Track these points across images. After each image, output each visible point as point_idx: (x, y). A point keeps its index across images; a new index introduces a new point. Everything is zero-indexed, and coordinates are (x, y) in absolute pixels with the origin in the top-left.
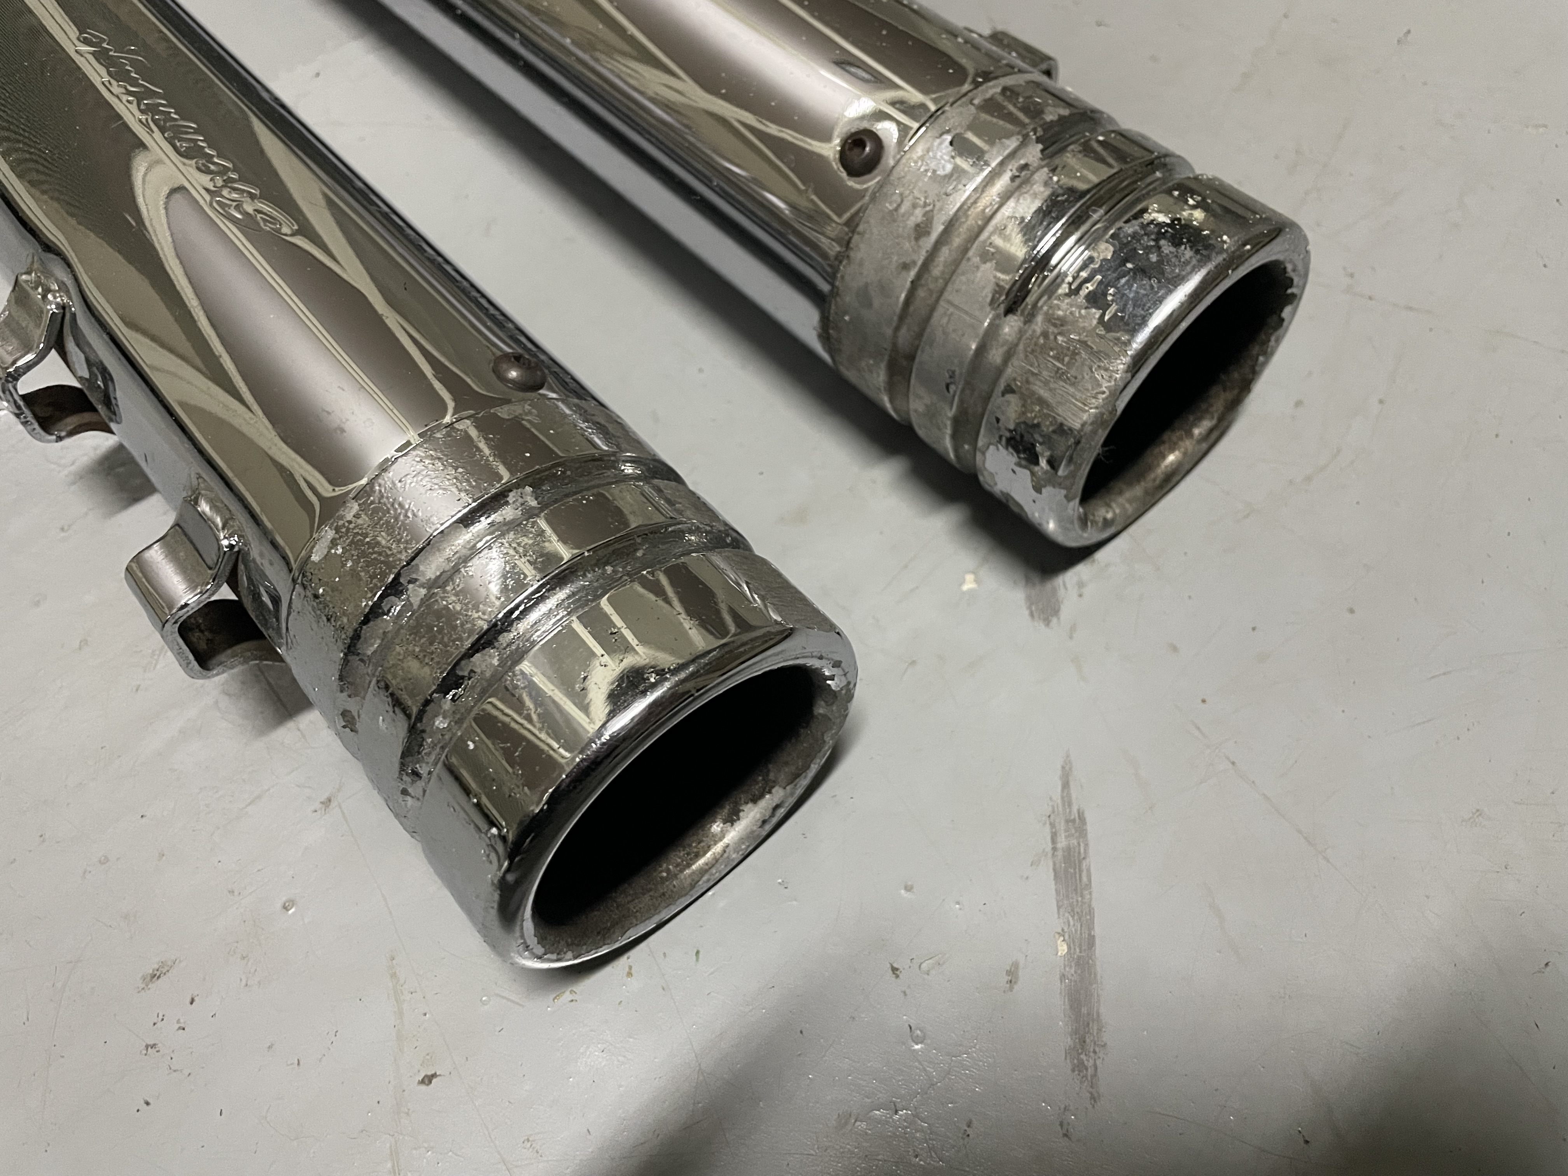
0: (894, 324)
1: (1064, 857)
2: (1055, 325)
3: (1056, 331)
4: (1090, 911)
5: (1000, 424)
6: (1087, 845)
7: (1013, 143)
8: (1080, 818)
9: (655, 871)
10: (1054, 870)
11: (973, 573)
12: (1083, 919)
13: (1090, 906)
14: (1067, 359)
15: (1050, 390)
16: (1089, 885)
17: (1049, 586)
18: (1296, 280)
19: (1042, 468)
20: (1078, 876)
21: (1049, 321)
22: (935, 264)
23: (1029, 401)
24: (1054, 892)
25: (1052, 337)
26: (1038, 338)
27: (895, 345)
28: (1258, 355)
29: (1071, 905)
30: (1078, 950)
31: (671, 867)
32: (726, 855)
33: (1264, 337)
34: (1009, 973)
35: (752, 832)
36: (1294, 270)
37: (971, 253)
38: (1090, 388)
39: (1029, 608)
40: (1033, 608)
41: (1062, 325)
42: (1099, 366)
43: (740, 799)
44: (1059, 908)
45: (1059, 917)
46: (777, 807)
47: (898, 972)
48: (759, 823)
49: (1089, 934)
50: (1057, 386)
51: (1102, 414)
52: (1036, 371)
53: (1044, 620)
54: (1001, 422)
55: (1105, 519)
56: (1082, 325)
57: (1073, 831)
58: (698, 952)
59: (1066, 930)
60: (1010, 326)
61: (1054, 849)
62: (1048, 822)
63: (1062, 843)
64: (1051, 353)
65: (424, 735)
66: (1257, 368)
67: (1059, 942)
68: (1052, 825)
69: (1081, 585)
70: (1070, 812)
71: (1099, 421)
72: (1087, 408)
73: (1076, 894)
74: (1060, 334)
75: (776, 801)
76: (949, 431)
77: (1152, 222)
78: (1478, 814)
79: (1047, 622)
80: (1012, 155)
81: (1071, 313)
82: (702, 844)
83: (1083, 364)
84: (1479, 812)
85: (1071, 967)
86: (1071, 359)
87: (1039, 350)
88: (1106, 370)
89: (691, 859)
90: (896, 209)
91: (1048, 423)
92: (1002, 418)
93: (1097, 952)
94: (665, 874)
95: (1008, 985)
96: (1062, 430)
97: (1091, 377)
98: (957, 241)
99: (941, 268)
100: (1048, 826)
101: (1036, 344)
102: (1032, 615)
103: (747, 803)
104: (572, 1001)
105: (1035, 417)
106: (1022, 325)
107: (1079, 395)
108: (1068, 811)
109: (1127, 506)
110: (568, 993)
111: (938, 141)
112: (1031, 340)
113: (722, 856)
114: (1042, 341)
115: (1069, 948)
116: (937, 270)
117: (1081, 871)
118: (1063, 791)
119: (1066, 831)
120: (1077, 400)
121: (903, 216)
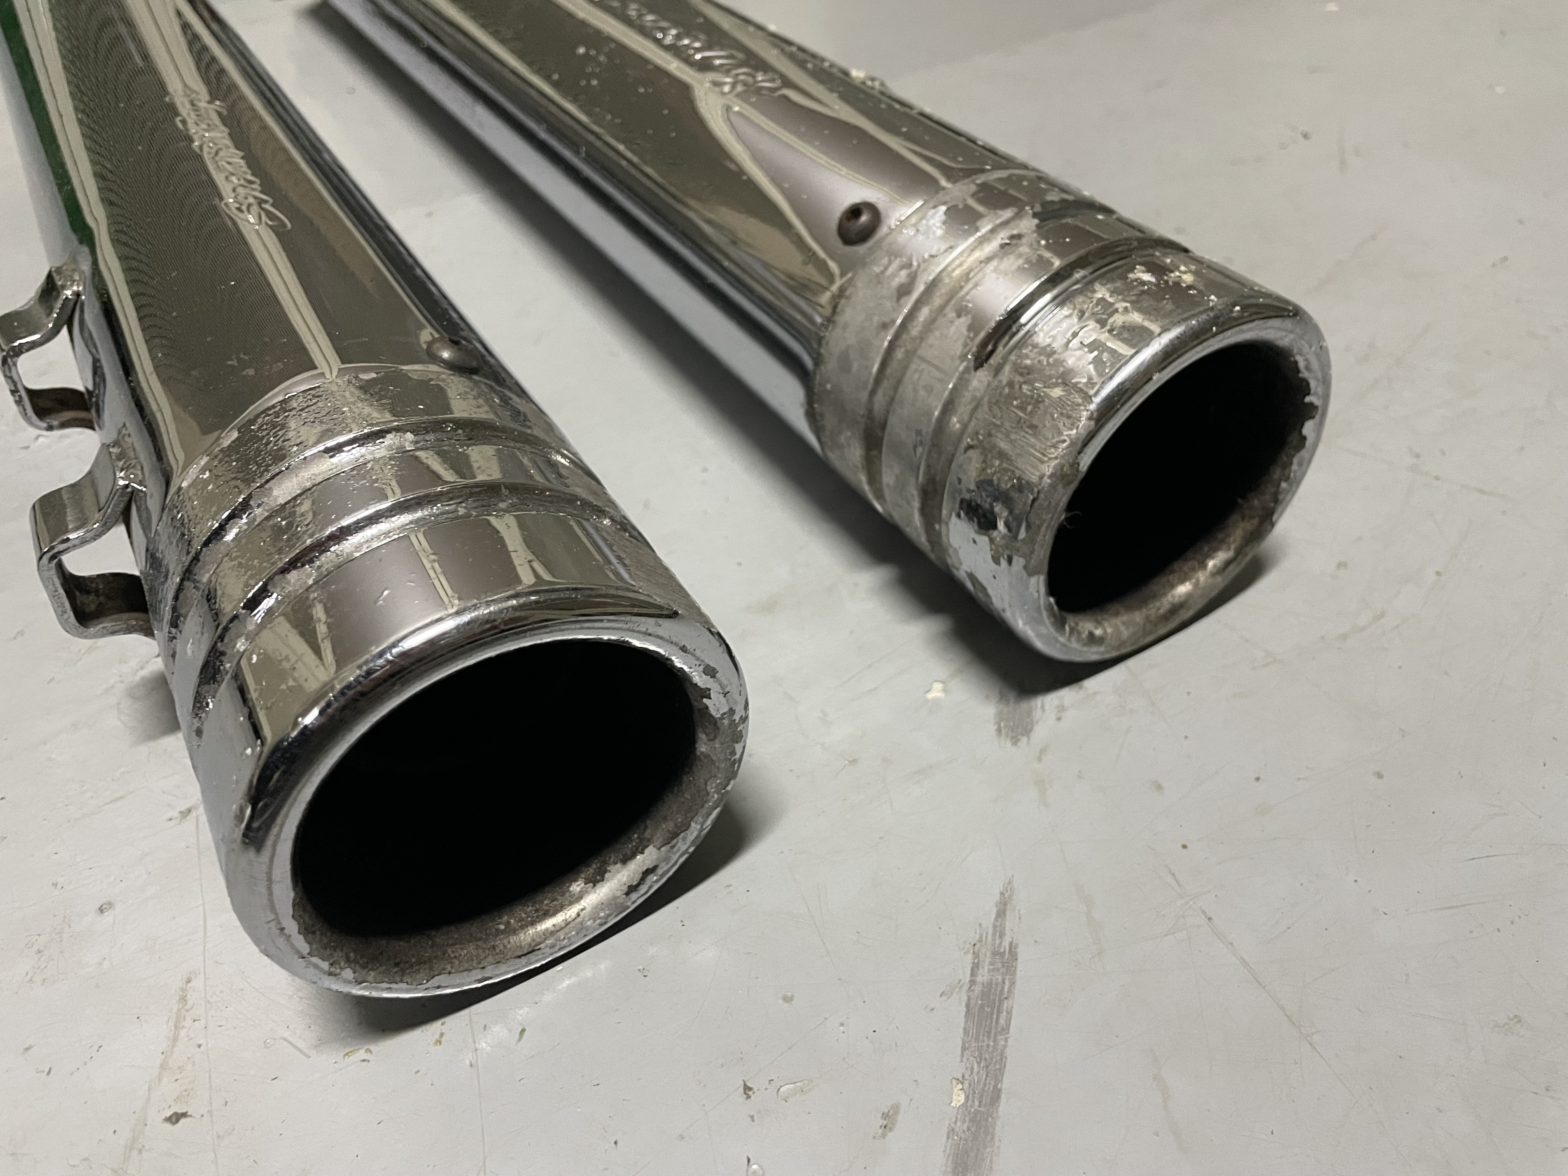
0: (870, 387)
1: (983, 992)
2: (1021, 374)
3: (1022, 380)
4: (1001, 1059)
5: (962, 486)
6: (1013, 984)
7: (1008, 214)
8: (1010, 951)
9: (494, 920)
10: (968, 1006)
11: (942, 682)
12: (991, 1067)
13: (1002, 1054)
14: (1030, 408)
15: (1011, 441)
16: (1006, 1029)
17: (1024, 705)
18: (1313, 384)
19: (1000, 532)
20: (995, 1017)
21: (1016, 371)
22: (915, 324)
23: (989, 456)
24: (961, 1031)
25: (1017, 387)
26: (1003, 388)
27: (870, 411)
28: (1280, 480)
29: (979, 1049)
30: (977, 1103)
31: (512, 921)
32: (579, 919)
33: (1285, 458)
34: (885, 1116)
35: (615, 898)
36: (1308, 368)
37: (948, 309)
38: (1050, 437)
39: (998, 724)
40: (1002, 724)
41: (1028, 374)
42: (1062, 414)
43: (610, 858)
44: (964, 1049)
45: (962, 1061)
46: (647, 872)
47: (750, 1093)
48: (625, 888)
49: (995, 1086)
50: (1018, 437)
51: (1062, 466)
52: (998, 423)
53: (1012, 738)
54: (963, 483)
55: (1091, 634)
56: (1048, 373)
57: (1000, 965)
58: (523, 1031)
59: (967, 1077)
60: (980, 379)
61: (972, 982)
62: (971, 951)
63: (983, 976)
64: (1015, 403)
65: (222, 658)
66: (1281, 497)
67: (956, 1090)
68: (976, 955)
69: (1061, 708)
70: (1001, 943)
71: (1060, 476)
72: (1046, 459)
73: (989, 1037)
74: (1025, 383)
75: (649, 864)
76: (916, 504)
77: (1136, 280)
78: (1516, 1020)
79: (1015, 741)
80: (1006, 224)
81: (1039, 361)
82: (555, 903)
83: (1045, 412)
84: (1518, 1019)
85: (964, 1122)
86: (1034, 407)
87: (1003, 400)
88: (1069, 417)
89: (537, 917)
90: (883, 272)
91: (1006, 478)
92: (964, 478)
93: (1000, 1109)
94: (502, 927)
95: (880, 1131)
96: (1022, 486)
97: (1052, 425)
98: (937, 301)
99: (919, 328)
100: (970, 957)
101: (1001, 394)
102: (999, 731)
103: (615, 863)
104: (364, 1061)
105: (995, 472)
106: (990, 379)
107: (1038, 445)
108: (997, 942)
109: (1122, 628)
110: (362, 1051)
111: (933, 211)
112: (996, 390)
113: (574, 920)
114: (1007, 391)
115: (967, 1098)
116: (915, 330)
117: (999, 1012)
118: (996, 919)
119: (991, 964)
120: (1036, 450)
121: (888, 277)
